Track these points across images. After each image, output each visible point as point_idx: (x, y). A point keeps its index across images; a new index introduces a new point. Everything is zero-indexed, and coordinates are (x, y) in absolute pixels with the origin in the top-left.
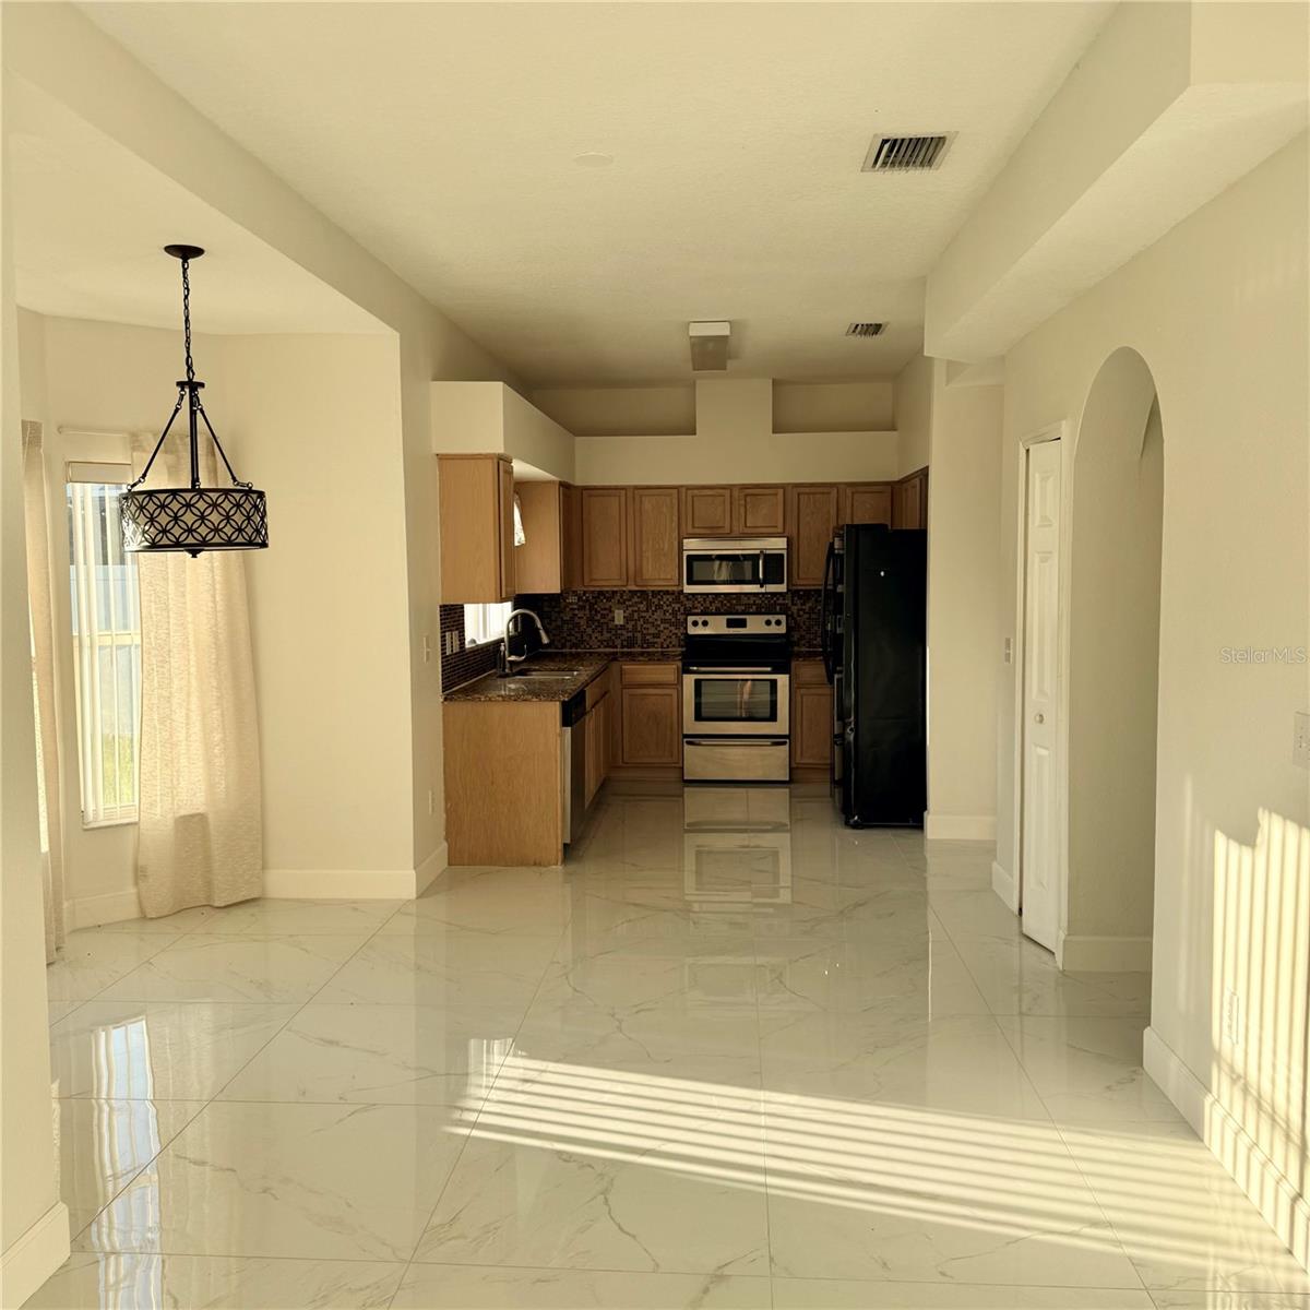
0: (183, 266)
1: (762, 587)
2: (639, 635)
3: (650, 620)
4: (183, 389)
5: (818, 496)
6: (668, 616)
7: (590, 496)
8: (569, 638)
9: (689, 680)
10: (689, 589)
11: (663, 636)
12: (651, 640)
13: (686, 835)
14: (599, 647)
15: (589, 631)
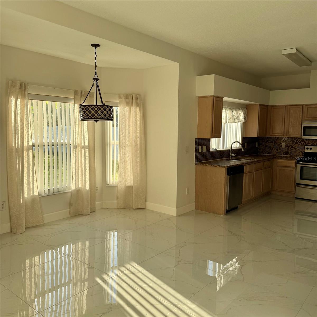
0: (95, 49)
2: (289, 151)
3: (293, 147)
4: (94, 81)
6: (299, 146)
7: (274, 108)
8: (267, 151)
9: (299, 166)
10: (304, 138)
11: (297, 152)
12: (293, 153)
14: (277, 154)
15: (274, 149)
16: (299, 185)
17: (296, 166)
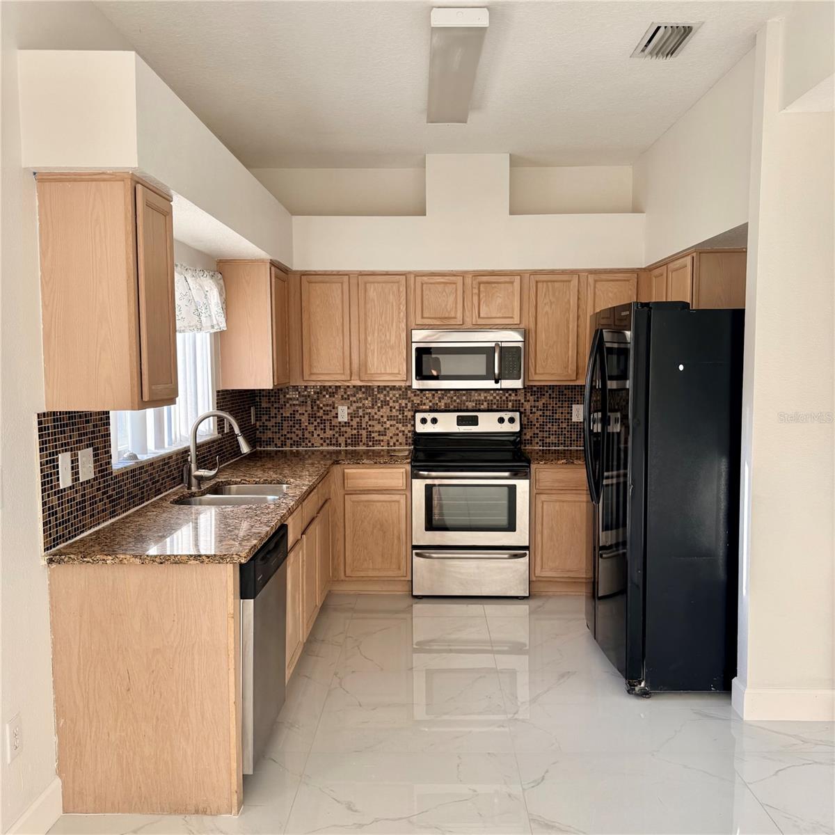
1: (497, 382)
2: (364, 433)
3: (376, 417)
5: (557, 285)
6: (395, 413)
7: (310, 282)
8: (288, 436)
9: (419, 486)
10: (416, 384)
11: (389, 434)
12: (377, 438)
13: (415, 656)
14: (322, 445)
15: (311, 428)
16: (422, 550)
17: (410, 487)
